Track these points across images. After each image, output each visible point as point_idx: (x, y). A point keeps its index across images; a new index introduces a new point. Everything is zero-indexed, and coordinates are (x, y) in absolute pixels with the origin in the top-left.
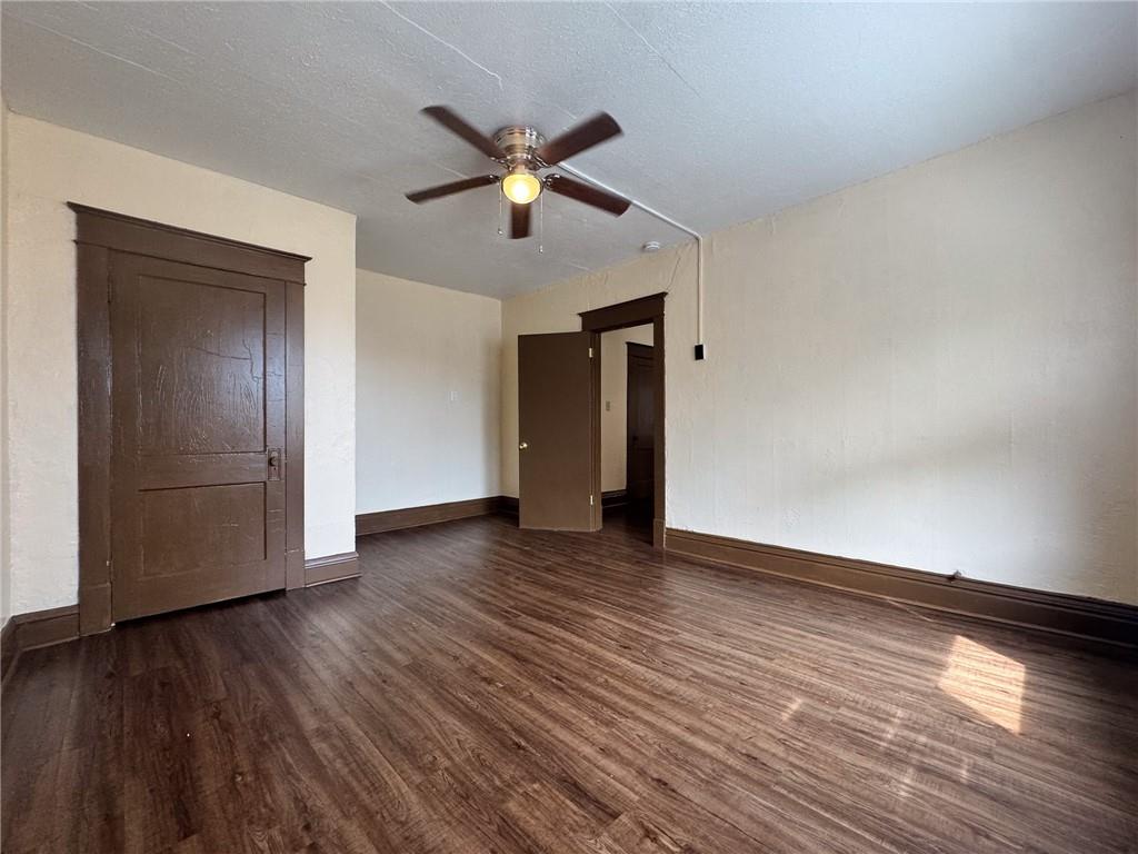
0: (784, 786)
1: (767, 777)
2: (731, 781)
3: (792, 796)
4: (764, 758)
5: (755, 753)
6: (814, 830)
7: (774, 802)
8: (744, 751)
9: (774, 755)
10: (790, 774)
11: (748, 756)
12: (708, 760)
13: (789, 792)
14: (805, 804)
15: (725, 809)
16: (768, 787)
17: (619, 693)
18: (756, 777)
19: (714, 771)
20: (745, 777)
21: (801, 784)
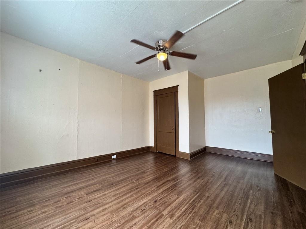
0: (73, 222)
1: (79, 220)
2: (83, 212)
3: (69, 223)
4: (85, 222)
5: (88, 221)
6: (58, 223)
7: (71, 218)
8: (90, 218)
9: (85, 225)
10: (76, 225)
11: (88, 218)
12: (92, 210)
13: (71, 223)
14: (65, 224)
15: (76, 209)
16: (76, 219)
17: (127, 198)
18: (80, 217)
19: (88, 210)
20: (82, 215)
21: (71, 227)
